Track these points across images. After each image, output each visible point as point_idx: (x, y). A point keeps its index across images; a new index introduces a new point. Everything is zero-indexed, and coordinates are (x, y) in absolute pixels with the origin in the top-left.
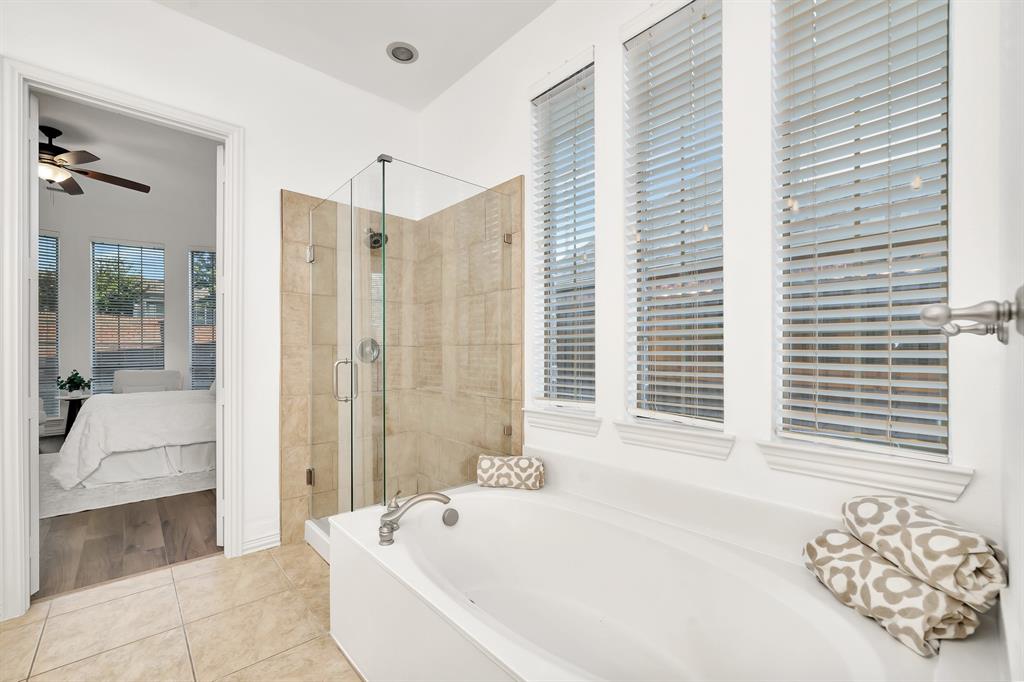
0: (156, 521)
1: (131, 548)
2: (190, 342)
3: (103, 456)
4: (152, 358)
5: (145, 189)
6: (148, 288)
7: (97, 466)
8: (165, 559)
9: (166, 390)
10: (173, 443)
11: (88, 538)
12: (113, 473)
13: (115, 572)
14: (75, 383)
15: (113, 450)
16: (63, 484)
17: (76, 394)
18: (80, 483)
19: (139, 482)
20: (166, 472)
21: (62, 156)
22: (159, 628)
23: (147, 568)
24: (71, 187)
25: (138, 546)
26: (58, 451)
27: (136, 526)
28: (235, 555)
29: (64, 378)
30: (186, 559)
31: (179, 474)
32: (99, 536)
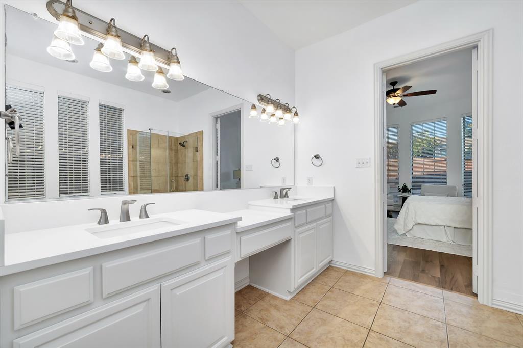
0: (437, 262)
1: (423, 271)
2: (463, 170)
3: (414, 224)
4: (439, 179)
5: (434, 92)
6: (441, 142)
7: (411, 228)
8: (440, 283)
9: (448, 196)
10: (448, 225)
11: (407, 259)
12: (418, 232)
13: (415, 279)
14: (405, 189)
15: (419, 222)
16: (398, 232)
17: (405, 194)
18: (405, 234)
19: (431, 241)
20: (445, 240)
21: (398, 92)
22: (432, 316)
23: (430, 284)
24: (402, 104)
25: (427, 271)
26: (397, 218)
27: (427, 262)
28: (485, 303)
29: (401, 187)
30: (452, 290)
31: (453, 243)
32: (410, 260)
